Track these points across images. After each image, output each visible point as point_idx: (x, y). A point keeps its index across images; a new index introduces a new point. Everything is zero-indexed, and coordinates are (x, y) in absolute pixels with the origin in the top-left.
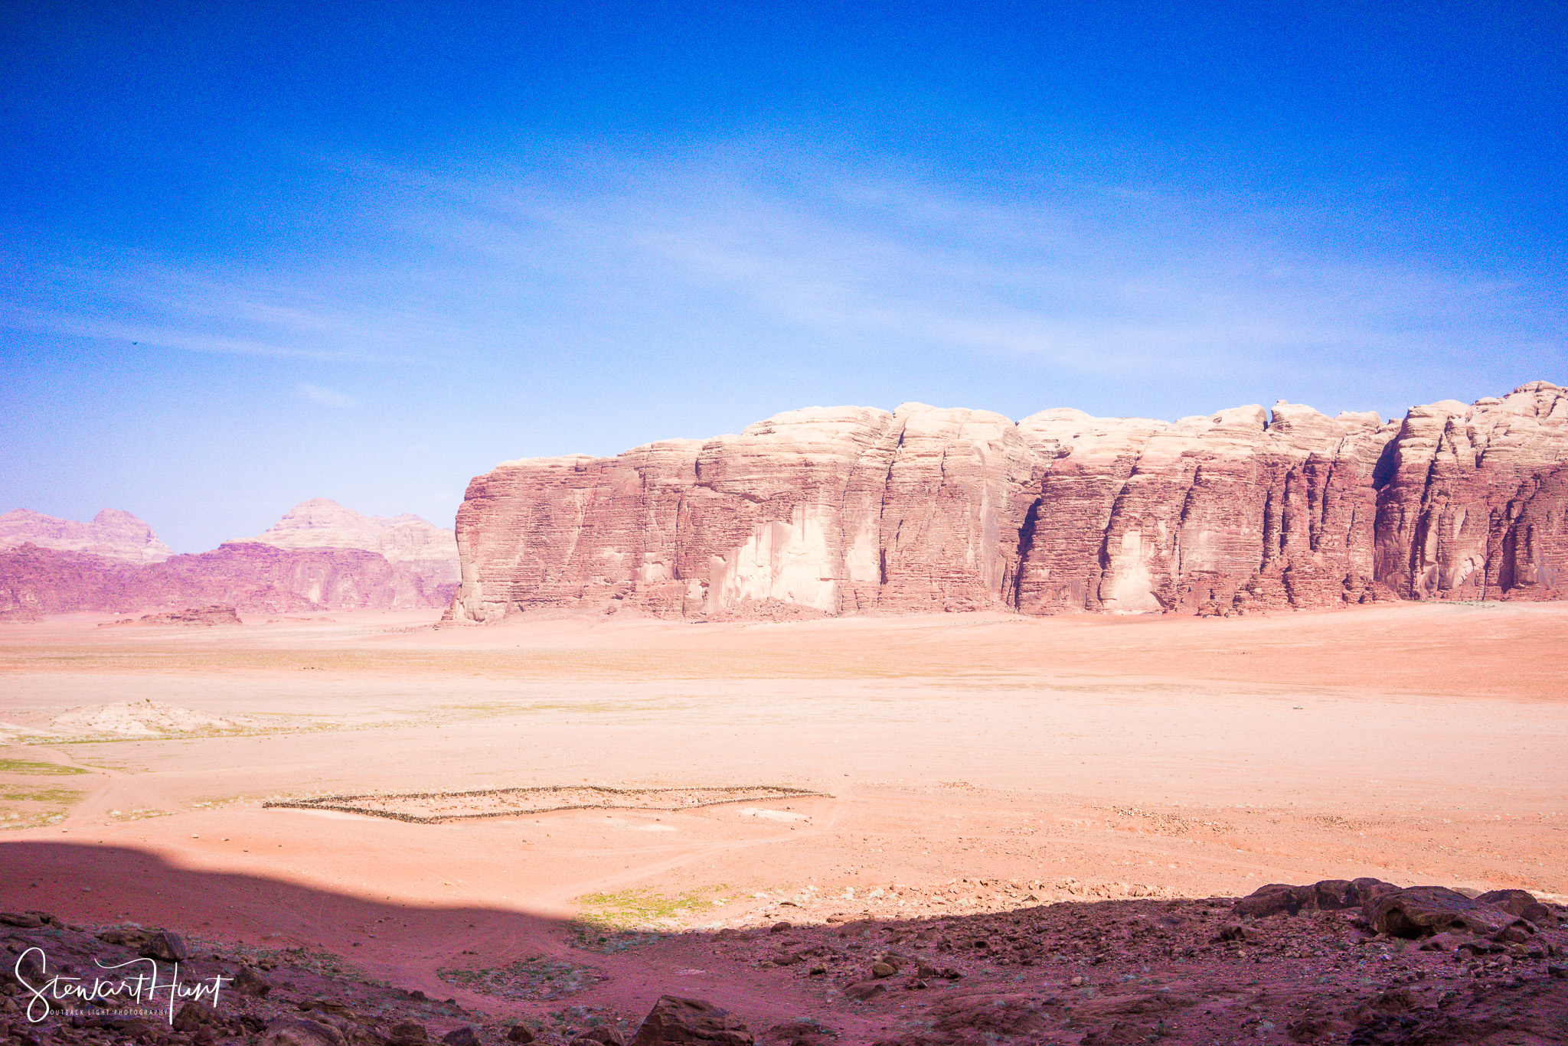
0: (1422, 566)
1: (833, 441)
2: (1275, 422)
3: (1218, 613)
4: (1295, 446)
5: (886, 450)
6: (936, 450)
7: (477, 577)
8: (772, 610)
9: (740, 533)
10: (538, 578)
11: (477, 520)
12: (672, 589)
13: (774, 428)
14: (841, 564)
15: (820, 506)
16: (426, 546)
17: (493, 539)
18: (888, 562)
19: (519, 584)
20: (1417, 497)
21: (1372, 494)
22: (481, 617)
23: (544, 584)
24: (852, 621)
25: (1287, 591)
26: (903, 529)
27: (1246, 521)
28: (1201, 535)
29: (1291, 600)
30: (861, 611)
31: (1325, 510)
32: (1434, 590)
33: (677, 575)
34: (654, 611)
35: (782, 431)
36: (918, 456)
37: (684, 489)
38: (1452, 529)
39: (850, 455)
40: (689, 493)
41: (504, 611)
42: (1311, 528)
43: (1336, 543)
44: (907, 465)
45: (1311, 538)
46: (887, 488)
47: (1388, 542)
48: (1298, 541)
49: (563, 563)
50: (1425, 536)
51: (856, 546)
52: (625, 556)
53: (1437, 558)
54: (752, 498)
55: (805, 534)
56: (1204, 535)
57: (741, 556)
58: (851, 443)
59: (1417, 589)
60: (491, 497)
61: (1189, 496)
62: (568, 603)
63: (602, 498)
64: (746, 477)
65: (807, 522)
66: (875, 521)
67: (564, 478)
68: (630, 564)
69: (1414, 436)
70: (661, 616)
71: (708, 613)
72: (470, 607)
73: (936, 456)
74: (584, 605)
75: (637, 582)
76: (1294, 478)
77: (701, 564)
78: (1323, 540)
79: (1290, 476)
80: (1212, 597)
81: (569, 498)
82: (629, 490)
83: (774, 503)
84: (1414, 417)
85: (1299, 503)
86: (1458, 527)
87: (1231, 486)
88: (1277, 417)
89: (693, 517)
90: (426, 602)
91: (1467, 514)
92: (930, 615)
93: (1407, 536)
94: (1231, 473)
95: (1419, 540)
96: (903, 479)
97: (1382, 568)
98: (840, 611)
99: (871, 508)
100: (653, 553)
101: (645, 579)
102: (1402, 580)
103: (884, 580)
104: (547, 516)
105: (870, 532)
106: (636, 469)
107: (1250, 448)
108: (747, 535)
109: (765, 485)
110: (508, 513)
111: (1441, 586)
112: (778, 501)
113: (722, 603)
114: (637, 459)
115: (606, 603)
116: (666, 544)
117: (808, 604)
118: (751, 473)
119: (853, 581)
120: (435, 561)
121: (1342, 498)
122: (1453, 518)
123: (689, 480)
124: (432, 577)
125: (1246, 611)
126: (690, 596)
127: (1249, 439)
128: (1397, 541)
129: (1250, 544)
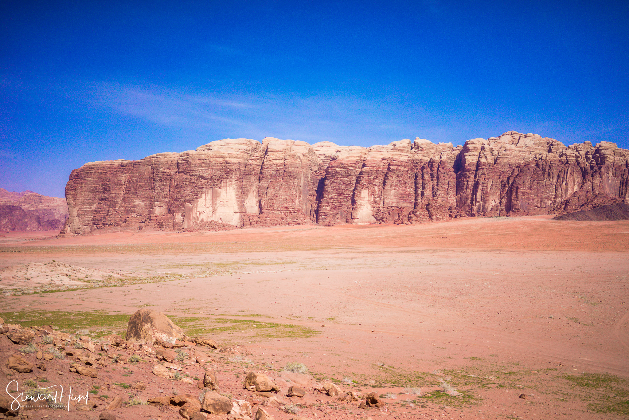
0: (475, 203)
1: (238, 153)
2: (416, 146)
3: (402, 223)
4: (424, 156)
5: (260, 157)
6: (281, 157)
7: (76, 214)
8: (214, 226)
9: (198, 193)
10: (105, 214)
11: (76, 188)
12: (168, 218)
13: (211, 148)
14: (242, 206)
15: (233, 181)
16: (41, 204)
17: (83, 197)
18: (263, 205)
19: (96, 217)
20: (472, 176)
21: (455, 175)
22: (79, 232)
23: (108, 217)
24: (248, 230)
25: (429, 214)
26: (269, 191)
27: (408, 186)
28: (391, 192)
29: (430, 217)
30: (252, 226)
31: (438, 181)
32: (480, 213)
33: (170, 211)
34: (160, 228)
35: (215, 149)
36: (274, 160)
37: (172, 174)
38: (487, 188)
39: (245, 159)
40: (174, 176)
41: (89, 229)
42: (433, 188)
43: (443, 194)
44: (269, 163)
45: (433, 192)
46: (261, 173)
47: (462, 194)
48: (428, 193)
49: (117, 207)
50: (477, 191)
51: (249, 198)
52: (145, 204)
53: (481, 200)
54: (203, 178)
55: (227, 193)
56: (393, 191)
57: (199, 203)
58: (245, 154)
59: (474, 212)
60: (82, 178)
61: (386, 176)
62: (119, 225)
63: (134, 179)
64: (200, 169)
65: (228, 188)
66: (256, 187)
67: (116, 170)
68: (148, 207)
69: (470, 152)
70: (164, 230)
71: (185, 228)
72: (73, 228)
73: (282, 160)
74: (127, 226)
75: (152, 215)
76: (425, 168)
77: (181, 206)
78: (438, 193)
79: (423, 168)
80: (399, 217)
81: (119, 178)
82: (146, 175)
83: (213, 180)
84: (469, 144)
85: (428, 178)
86: (489, 187)
87: (402, 171)
88: (416, 144)
89: (177, 186)
90: (42, 228)
91: (492, 182)
92: (282, 227)
93: (469, 191)
94: (402, 166)
95: (474, 193)
96: (268, 169)
97: (459, 204)
98: (243, 226)
99: (255, 182)
100: (159, 202)
101: (155, 214)
102: (468, 209)
103: (261, 212)
104: (108, 187)
105: (255, 192)
106: (149, 165)
107: (407, 157)
108: (201, 194)
109: (209, 172)
110: (90, 185)
111: (483, 211)
112: (215, 179)
113: (191, 223)
114: (150, 161)
115: (137, 225)
116: (164, 198)
117: (229, 223)
118: (202, 167)
119: (247, 213)
120: (45, 210)
121: (444, 176)
122: (488, 184)
123: (174, 171)
124: (44, 217)
125: (413, 222)
126: (176, 221)
127: (407, 153)
128: (465, 193)
129: (410, 195)
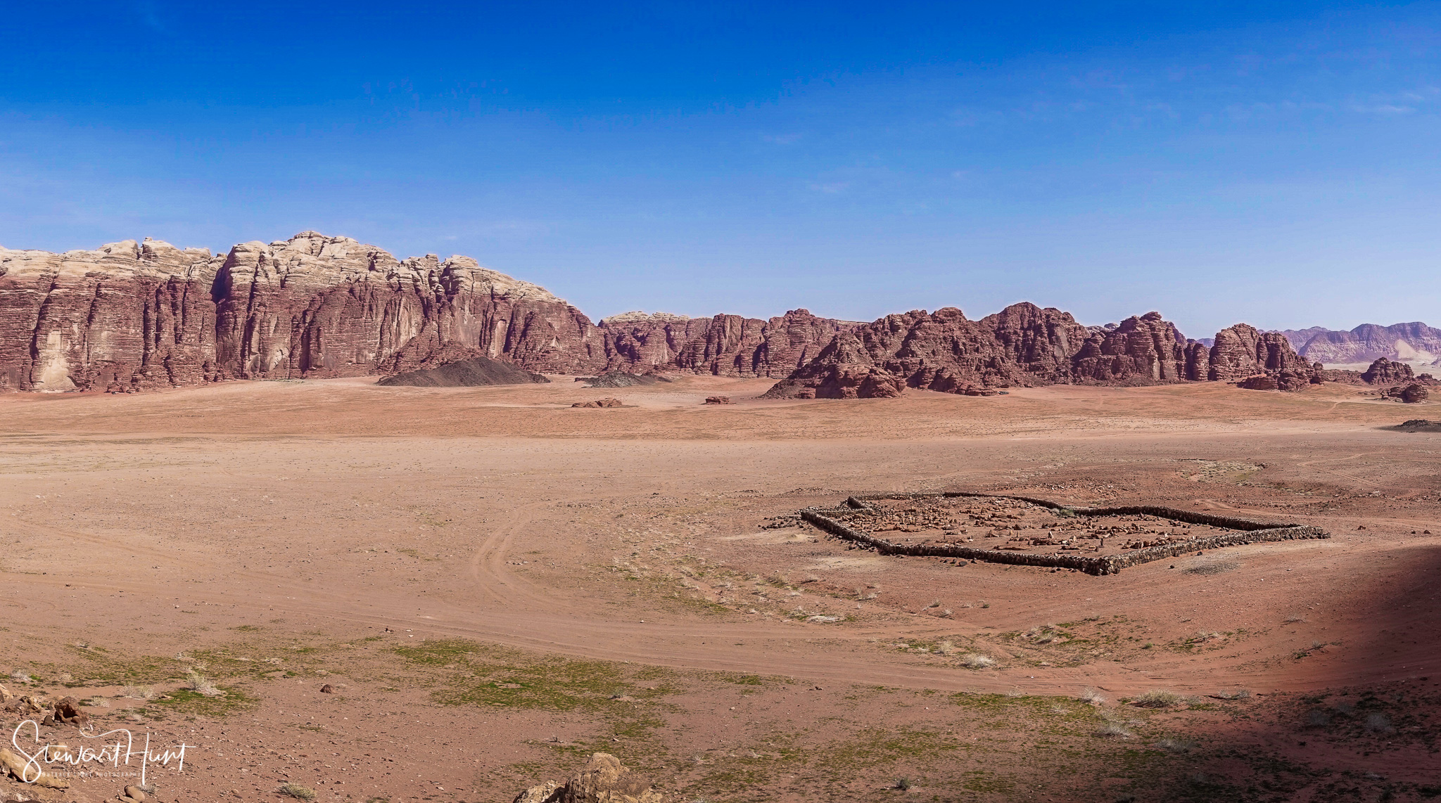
0: (249, 355)
2: (147, 253)
3: (122, 390)
4: (160, 271)
20: (244, 307)
21: (213, 306)
25: (168, 374)
27: (132, 325)
28: (102, 334)
29: (171, 380)
31: (184, 316)
32: (257, 372)
38: (269, 330)
42: (176, 329)
43: (193, 340)
45: (176, 336)
47: (225, 338)
48: (167, 338)
50: (251, 334)
53: (259, 350)
56: (105, 334)
59: (246, 371)
61: (93, 305)
69: (240, 265)
76: (162, 293)
78: (184, 338)
79: (159, 292)
80: (116, 379)
84: (239, 251)
85: (167, 311)
86: (272, 328)
87: (122, 298)
88: (146, 249)
91: (278, 320)
93: (239, 334)
94: (121, 289)
95: (247, 337)
97: (221, 357)
102: (236, 365)
107: (131, 272)
111: (262, 369)
121: (195, 308)
122: (270, 322)
125: (141, 389)
127: (130, 265)
128: (231, 338)
129: (135, 341)
